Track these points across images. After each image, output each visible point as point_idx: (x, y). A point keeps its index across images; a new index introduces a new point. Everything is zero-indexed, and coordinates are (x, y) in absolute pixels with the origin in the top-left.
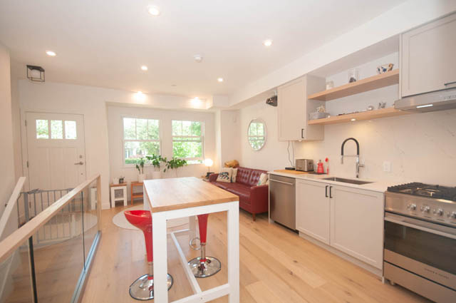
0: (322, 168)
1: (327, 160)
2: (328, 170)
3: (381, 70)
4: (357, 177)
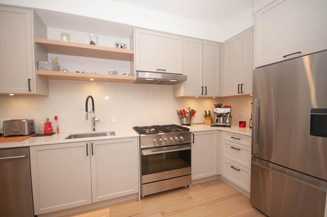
0: (51, 127)
1: (56, 118)
2: (58, 129)
3: (120, 46)
4: (94, 130)
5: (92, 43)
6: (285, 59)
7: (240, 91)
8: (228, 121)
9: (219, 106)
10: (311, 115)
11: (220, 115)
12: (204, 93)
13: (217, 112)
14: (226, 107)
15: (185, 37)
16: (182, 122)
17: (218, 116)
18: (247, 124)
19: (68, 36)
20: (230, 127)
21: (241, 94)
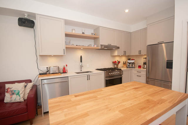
0: (65, 69)
1: (67, 65)
2: (67, 70)
3: (94, 34)
4: (81, 71)
5: (83, 33)
6: (158, 43)
7: (140, 53)
8: (133, 66)
9: (129, 59)
10: (167, 62)
11: (130, 63)
12: (125, 54)
13: (129, 62)
14: (132, 60)
15: (118, 30)
16: (114, 66)
17: (129, 64)
18: (142, 67)
19: (74, 30)
20: (135, 68)
21: (140, 54)
